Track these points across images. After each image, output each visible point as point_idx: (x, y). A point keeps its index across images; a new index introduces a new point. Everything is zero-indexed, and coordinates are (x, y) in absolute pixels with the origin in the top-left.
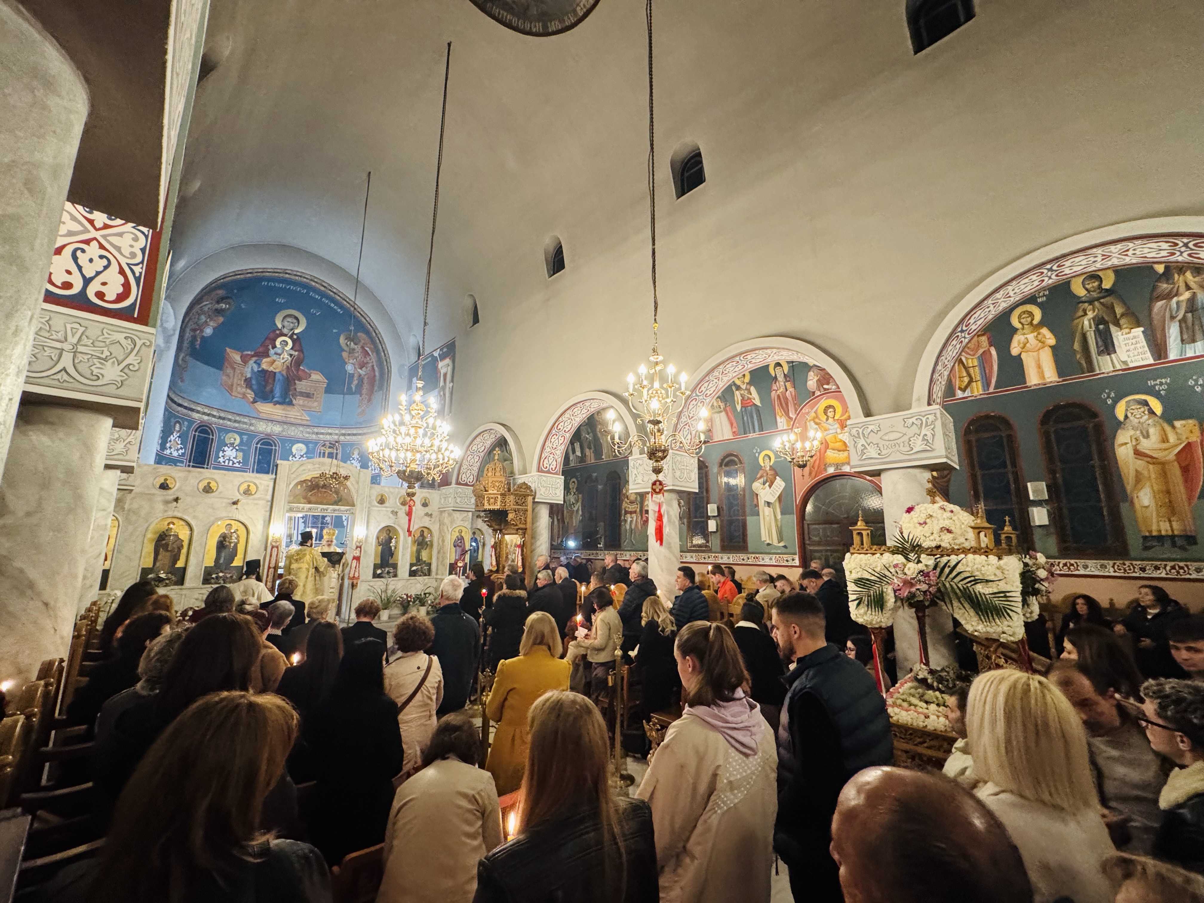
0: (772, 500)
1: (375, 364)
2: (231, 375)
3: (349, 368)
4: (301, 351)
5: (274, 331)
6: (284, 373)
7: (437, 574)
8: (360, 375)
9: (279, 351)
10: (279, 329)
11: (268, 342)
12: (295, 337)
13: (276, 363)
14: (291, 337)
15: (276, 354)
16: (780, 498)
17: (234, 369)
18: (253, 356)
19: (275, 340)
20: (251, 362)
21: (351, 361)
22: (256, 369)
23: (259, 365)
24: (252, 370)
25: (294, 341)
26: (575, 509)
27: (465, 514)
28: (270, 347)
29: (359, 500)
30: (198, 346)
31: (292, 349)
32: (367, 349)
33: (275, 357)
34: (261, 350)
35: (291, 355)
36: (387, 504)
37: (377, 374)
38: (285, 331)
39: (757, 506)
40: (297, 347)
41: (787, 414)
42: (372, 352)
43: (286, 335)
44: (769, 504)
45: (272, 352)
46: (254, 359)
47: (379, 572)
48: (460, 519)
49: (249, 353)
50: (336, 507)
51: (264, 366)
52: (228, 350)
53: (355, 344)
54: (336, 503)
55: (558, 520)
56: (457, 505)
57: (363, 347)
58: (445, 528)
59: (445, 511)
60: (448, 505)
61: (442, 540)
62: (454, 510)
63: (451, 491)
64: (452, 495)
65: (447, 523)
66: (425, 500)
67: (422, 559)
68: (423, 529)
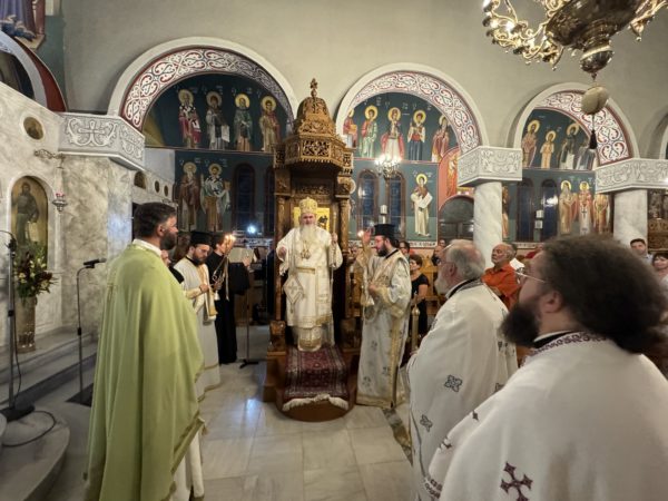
0: (424, 206)
16: (429, 206)
26: (220, 196)
39: (413, 209)
41: (439, 153)
44: (421, 209)
55: (190, 206)
58: (90, 189)
59: (85, 157)
60: (95, 149)
61: (78, 208)
62: (112, 159)
63: (107, 124)
64: (113, 133)
65: (96, 179)
66: (34, 125)
67: (30, 240)
68: (29, 182)
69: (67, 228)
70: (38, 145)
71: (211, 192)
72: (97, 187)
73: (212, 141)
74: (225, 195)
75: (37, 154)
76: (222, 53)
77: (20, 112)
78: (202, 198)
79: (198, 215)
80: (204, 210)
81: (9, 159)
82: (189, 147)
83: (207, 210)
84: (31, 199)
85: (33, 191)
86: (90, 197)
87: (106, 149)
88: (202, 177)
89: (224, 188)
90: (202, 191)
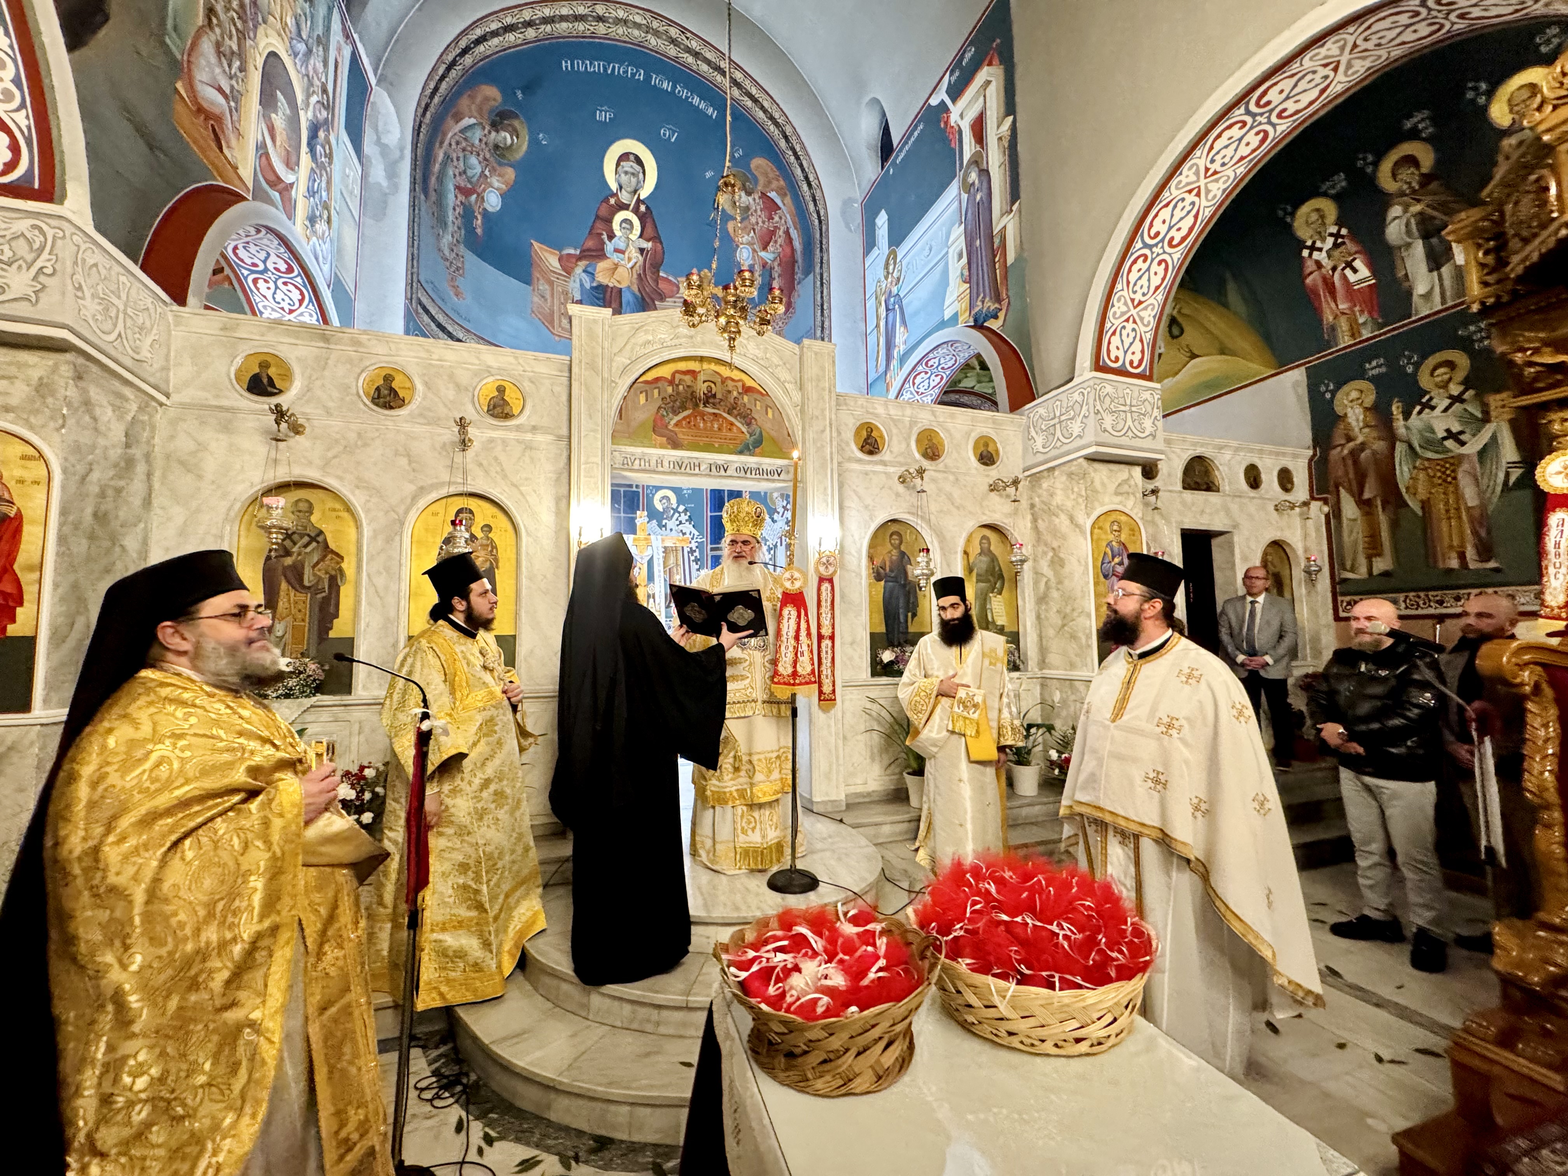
1: (790, 223)
2: (548, 296)
3: (744, 256)
4: (656, 238)
5: (606, 200)
6: (635, 288)
7: (1043, 663)
8: (764, 265)
9: (622, 246)
10: (614, 195)
11: (599, 225)
12: (643, 208)
13: (620, 269)
14: (636, 211)
15: (617, 250)
17: (551, 283)
18: (580, 258)
19: (609, 221)
20: (579, 270)
21: (746, 239)
22: (588, 286)
23: (592, 275)
24: (582, 285)
25: (642, 218)
26: (1473, 447)
27: (1123, 472)
28: (605, 237)
29: (811, 435)
30: (479, 231)
31: (641, 236)
32: (773, 195)
33: (616, 258)
34: (590, 244)
35: (642, 250)
36: (885, 455)
37: (797, 245)
38: (624, 197)
40: (649, 230)
42: (783, 195)
43: (625, 207)
45: (609, 247)
46: (582, 264)
47: (887, 656)
48: (1112, 487)
49: (572, 251)
50: (751, 461)
51: (602, 278)
52: (536, 245)
53: (749, 193)
54: (745, 449)
55: (1365, 505)
56: (1105, 438)
57: (764, 195)
58: (1062, 522)
59: (1052, 469)
60: (1065, 448)
61: (1052, 563)
62: (1092, 459)
63: (1076, 396)
64: (1085, 408)
65: (1069, 504)
66: (986, 445)
67: (994, 622)
68: (987, 532)
69: (1042, 599)
70: (993, 473)
71: (1435, 444)
72: (1072, 519)
73: (1420, 288)
74: (1494, 438)
75: (993, 488)
76: (1295, 66)
77: (968, 434)
78: (1403, 472)
79: (1394, 525)
80: (1414, 505)
81: (958, 508)
82: (1345, 340)
83: (1425, 505)
84: (993, 559)
85: (996, 546)
86: (1064, 537)
87: (1079, 443)
88: (1396, 409)
89: (1486, 419)
90: (1400, 448)
